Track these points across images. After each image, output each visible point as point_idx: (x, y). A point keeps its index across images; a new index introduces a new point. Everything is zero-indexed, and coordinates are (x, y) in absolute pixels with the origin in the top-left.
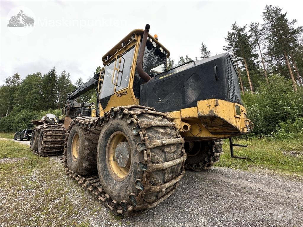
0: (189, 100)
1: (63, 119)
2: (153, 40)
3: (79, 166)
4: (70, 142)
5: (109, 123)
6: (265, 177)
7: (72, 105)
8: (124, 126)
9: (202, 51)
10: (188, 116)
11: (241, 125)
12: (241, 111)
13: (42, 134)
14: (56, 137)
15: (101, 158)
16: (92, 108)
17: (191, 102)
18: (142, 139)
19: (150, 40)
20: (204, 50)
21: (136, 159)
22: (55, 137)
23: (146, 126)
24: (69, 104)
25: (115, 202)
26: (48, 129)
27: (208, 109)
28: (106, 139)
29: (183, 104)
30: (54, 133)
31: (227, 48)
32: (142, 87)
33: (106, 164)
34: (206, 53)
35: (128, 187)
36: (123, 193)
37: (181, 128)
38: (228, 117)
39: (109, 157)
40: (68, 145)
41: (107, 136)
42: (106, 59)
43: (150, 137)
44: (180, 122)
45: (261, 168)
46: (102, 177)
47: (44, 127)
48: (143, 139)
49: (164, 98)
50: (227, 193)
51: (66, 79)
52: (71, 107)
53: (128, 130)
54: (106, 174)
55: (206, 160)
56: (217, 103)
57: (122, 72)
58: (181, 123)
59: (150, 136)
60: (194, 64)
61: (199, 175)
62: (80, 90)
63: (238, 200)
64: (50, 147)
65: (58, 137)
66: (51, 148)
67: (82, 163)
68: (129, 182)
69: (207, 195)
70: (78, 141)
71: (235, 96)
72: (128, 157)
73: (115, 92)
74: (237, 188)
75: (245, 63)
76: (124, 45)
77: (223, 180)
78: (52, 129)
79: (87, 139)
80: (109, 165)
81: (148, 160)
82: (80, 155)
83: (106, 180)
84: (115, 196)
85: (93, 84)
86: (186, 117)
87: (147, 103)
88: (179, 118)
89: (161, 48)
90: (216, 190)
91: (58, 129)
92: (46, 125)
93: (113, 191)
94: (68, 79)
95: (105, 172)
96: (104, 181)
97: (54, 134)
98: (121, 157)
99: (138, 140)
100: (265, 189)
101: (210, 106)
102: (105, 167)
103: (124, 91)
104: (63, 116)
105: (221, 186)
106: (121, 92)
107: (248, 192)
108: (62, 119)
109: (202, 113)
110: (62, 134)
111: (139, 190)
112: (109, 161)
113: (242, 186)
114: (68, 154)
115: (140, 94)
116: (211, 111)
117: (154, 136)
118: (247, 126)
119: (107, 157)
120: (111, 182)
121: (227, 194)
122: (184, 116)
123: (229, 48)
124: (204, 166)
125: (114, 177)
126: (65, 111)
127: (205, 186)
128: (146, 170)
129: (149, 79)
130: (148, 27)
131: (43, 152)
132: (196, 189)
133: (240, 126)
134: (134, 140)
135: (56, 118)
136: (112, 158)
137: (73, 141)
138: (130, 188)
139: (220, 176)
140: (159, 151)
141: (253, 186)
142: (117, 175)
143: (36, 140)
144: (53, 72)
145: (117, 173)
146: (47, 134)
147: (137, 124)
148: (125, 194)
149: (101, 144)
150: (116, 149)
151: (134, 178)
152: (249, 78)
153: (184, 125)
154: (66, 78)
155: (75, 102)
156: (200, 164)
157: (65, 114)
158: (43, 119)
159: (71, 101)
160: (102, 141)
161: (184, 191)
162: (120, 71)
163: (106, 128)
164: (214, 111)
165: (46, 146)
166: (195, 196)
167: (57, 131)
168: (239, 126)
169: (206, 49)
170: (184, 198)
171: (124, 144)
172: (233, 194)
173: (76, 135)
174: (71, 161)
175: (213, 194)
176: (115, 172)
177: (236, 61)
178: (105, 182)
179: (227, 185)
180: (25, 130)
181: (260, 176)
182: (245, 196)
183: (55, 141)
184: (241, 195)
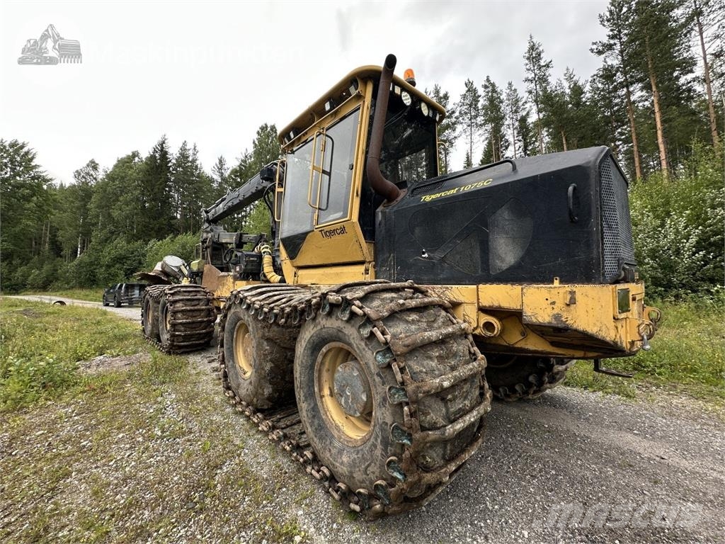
0: (498, 263)
1: (201, 270)
2: (404, 89)
3: (256, 393)
4: (230, 338)
5: (317, 321)
6: (678, 422)
7: (216, 237)
8: (353, 338)
9: (527, 62)
10: (496, 304)
11: (628, 335)
12: (631, 297)
13: (163, 308)
14: (194, 314)
15: (305, 390)
16: (264, 253)
17: (505, 268)
18: (398, 380)
19: (396, 92)
20: (533, 58)
21: (385, 415)
22: (191, 314)
23: (405, 349)
24: (210, 235)
25: (343, 486)
26: (177, 298)
27: (549, 311)
28: (312, 353)
29: (483, 270)
30: (189, 306)
31: (603, 46)
32: (380, 217)
33: (316, 405)
34: (540, 68)
35: (369, 465)
36: (359, 473)
37: (478, 326)
38: (598, 324)
39: (321, 390)
40: (227, 344)
41: (315, 347)
42: (289, 139)
43: (414, 373)
44: (476, 314)
45: (669, 394)
46: (310, 429)
47: (166, 294)
48: (401, 379)
49: (436, 250)
50: (581, 466)
51: (191, 162)
52: (213, 242)
53: (364, 349)
54: (319, 425)
55: (531, 379)
56: (571, 298)
57: (329, 174)
58: (478, 315)
59: (415, 371)
60: (514, 168)
61: (514, 411)
62: (230, 204)
63: (607, 488)
64: (185, 335)
65: (198, 313)
66: (186, 338)
67: (261, 388)
68: (372, 456)
69: (534, 470)
70: (246, 336)
71: (618, 261)
72: (364, 398)
73: (317, 227)
74: (606, 454)
75: (654, 89)
76: (332, 108)
77: (572, 428)
78: (185, 297)
79: (268, 340)
80: (323, 405)
81: (414, 427)
82: (256, 372)
83: (321, 438)
84: (342, 474)
85: (259, 191)
86: (491, 305)
87: (393, 257)
88: (473, 303)
89: (423, 105)
90: (554, 456)
91: (196, 297)
92: (170, 289)
93: (338, 465)
94: (194, 161)
95: (316, 422)
96: (315, 439)
97: (188, 308)
98: (348, 394)
99: (387, 377)
100: (675, 460)
101: (553, 303)
102: (315, 412)
103: (338, 226)
104: (199, 263)
105: (567, 446)
106: (332, 228)
107: (631, 466)
108: (199, 269)
109: (532, 317)
110: (204, 307)
111: (395, 478)
112: (322, 397)
113: (618, 448)
114: (229, 362)
115: (377, 233)
116: (557, 317)
117: (424, 370)
118: (643, 337)
119: (316, 389)
120: (331, 443)
121: (581, 469)
122: (485, 302)
123: (610, 47)
124: (526, 393)
125: (335, 433)
126: (203, 251)
127: (528, 444)
128: (409, 442)
129: (397, 196)
130: (391, 61)
131: (174, 346)
132: (509, 453)
133: (626, 337)
134: (378, 375)
135: (184, 265)
136: (326, 392)
137: (235, 336)
138: (374, 469)
139: (566, 417)
140: (433, 400)
141: (645, 450)
142: (341, 428)
143: (152, 317)
144: (162, 148)
145: (340, 425)
146: (175, 309)
147: (386, 343)
148: (364, 476)
149: (302, 362)
150: (336, 375)
151: (383, 453)
152: (659, 133)
153: (486, 321)
154: (190, 159)
155: (220, 229)
156: (517, 388)
157: (203, 258)
158: (158, 267)
159: (213, 226)
160: (304, 356)
161: (483, 457)
162: (324, 172)
163: (312, 332)
164: (565, 315)
165: (177, 333)
166: (507, 472)
167: (193, 300)
168: (623, 339)
169: (539, 55)
170: (482, 475)
171: (353, 370)
172: (595, 471)
173: (241, 325)
174: (238, 378)
175: (549, 467)
176: (337, 422)
177: (627, 84)
178: (317, 443)
179: (582, 443)
180: (121, 286)
181: (664, 421)
182: (624, 477)
183: (193, 323)
184: (614, 474)
